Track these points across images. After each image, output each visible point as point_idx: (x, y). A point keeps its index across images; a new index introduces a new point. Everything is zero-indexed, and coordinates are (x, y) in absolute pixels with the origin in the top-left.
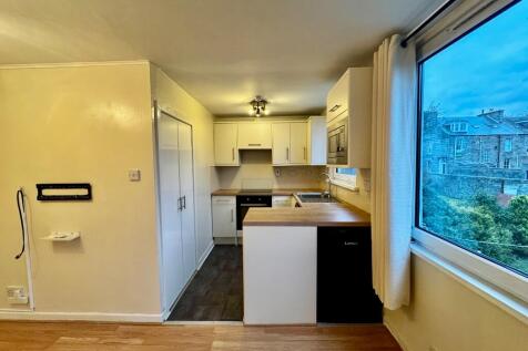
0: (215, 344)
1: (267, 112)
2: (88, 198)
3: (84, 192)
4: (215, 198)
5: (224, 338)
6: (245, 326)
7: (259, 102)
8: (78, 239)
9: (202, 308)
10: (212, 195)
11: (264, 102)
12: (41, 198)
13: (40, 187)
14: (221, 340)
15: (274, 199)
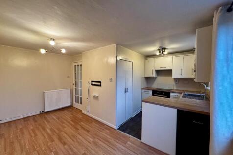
0: (128, 143)
1: (166, 53)
2: (100, 85)
3: (99, 84)
4: (144, 91)
5: (133, 143)
6: (142, 142)
7: (162, 49)
8: (98, 97)
9: (129, 130)
10: (142, 89)
11: (165, 49)
12: (92, 84)
13: (92, 81)
14: (131, 142)
15: (171, 94)
